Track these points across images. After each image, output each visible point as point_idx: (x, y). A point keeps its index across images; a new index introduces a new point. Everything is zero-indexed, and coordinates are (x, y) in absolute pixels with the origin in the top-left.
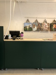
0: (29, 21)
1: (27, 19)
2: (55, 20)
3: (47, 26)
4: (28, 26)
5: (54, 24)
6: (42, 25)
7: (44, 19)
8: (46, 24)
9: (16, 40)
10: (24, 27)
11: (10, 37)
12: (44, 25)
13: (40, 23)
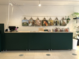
0: (26, 19)
1: (24, 17)
2: (45, 18)
3: (39, 23)
4: (25, 22)
5: (44, 20)
6: (36, 22)
7: (37, 17)
8: (38, 21)
9: (12, 32)
10: (22, 23)
11: (9, 30)
12: (37, 22)
13: (34, 20)
